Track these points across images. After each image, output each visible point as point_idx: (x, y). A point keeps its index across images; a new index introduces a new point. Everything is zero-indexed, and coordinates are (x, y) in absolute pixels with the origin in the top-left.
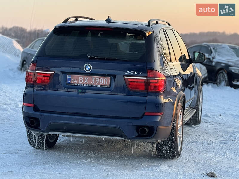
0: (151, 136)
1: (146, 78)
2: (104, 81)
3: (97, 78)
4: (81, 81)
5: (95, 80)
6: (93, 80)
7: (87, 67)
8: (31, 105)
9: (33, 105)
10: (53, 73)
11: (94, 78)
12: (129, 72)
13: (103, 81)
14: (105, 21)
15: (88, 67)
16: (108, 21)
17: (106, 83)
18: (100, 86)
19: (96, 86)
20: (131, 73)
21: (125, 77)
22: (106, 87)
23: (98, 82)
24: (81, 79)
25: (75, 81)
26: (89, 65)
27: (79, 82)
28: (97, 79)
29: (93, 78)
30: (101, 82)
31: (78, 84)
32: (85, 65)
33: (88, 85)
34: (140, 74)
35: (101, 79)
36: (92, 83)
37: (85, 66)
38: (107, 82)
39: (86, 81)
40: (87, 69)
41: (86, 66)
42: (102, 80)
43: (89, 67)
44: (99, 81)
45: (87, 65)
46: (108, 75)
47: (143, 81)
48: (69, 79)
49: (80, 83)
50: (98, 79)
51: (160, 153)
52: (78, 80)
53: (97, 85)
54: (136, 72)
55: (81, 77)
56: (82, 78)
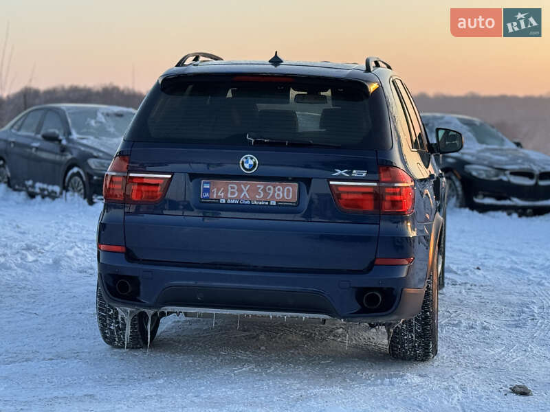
0: (389, 309)
1: (375, 184)
2: (285, 193)
3: (270, 186)
4: (233, 193)
5: (264, 190)
6: (260, 191)
7: (247, 162)
8: (118, 249)
9: (124, 249)
10: (170, 176)
11: (262, 187)
12: (339, 172)
13: (283, 192)
14: (269, 61)
15: (249, 162)
16: (276, 61)
17: (288, 196)
18: (277, 202)
19: (267, 203)
20: (343, 173)
21: (331, 183)
22: (290, 206)
23: (271, 195)
24: (232, 188)
25: (219, 194)
26: (252, 158)
27: (229, 196)
28: (269, 189)
29: (260, 185)
30: (278, 195)
31: (226, 201)
32: (243, 159)
33: (248, 202)
34: (364, 175)
35: (277, 188)
36: (257, 196)
37: (243, 162)
38: (291, 196)
39: (245, 192)
40: (247, 166)
41: (245, 160)
42: (279, 190)
43: (251, 162)
44: (274, 192)
45: (246, 158)
46: (294, 180)
47: (371, 190)
48: (207, 190)
49: (231, 199)
50: (272, 188)
51: (397, 347)
52: (226, 191)
53: (269, 202)
54: (354, 171)
55: (232, 186)
56: (234, 188)
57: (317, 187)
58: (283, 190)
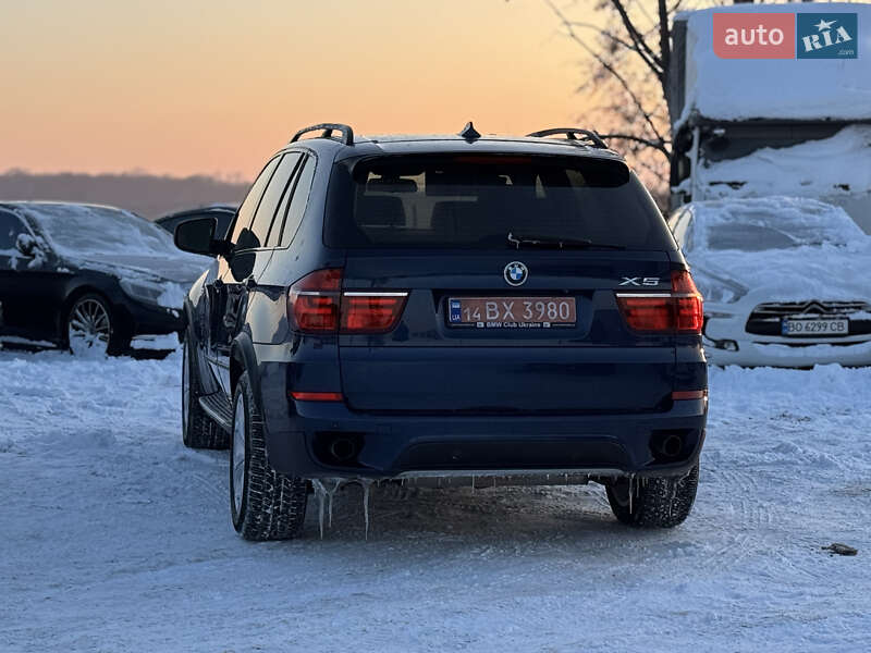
1: (668, 295)
2: (559, 311)
3: (539, 302)
4: (492, 314)
5: (533, 308)
6: (528, 309)
7: (514, 272)
8: (333, 397)
9: (341, 398)
10: (405, 294)
11: (530, 304)
12: (629, 281)
15: (516, 271)
16: (471, 135)
17: (564, 315)
18: (551, 324)
19: (539, 325)
20: (633, 281)
21: (619, 295)
22: (569, 328)
23: (542, 314)
24: (491, 306)
25: (474, 316)
26: (520, 266)
27: (488, 317)
28: (540, 307)
29: (528, 302)
30: (552, 314)
31: (485, 324)
32: (508, 267)
33: (515, 325)
34: (656, 283)
35: (549, 305)
36: (525, 317)
37: (508, 271)
38: (568, 315)
39: (509, 312)
40: (514, 277)
41: (511, 268)
42: (552, 307)
43: (519, 271)
44: (547, 310)
45: (513, 266)
46: (572, 293)
47: (664, 302)
48: (456, 311)
49: (490, 321)
50: (542, 304)
52: (483, 312)
53: (541, 324)
54: (646, 279)
55: (491, 304)
56: (493, 306)
57: (601, 301)
58: (558, 307)
